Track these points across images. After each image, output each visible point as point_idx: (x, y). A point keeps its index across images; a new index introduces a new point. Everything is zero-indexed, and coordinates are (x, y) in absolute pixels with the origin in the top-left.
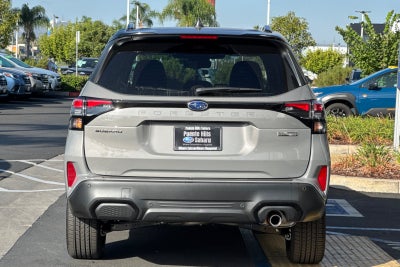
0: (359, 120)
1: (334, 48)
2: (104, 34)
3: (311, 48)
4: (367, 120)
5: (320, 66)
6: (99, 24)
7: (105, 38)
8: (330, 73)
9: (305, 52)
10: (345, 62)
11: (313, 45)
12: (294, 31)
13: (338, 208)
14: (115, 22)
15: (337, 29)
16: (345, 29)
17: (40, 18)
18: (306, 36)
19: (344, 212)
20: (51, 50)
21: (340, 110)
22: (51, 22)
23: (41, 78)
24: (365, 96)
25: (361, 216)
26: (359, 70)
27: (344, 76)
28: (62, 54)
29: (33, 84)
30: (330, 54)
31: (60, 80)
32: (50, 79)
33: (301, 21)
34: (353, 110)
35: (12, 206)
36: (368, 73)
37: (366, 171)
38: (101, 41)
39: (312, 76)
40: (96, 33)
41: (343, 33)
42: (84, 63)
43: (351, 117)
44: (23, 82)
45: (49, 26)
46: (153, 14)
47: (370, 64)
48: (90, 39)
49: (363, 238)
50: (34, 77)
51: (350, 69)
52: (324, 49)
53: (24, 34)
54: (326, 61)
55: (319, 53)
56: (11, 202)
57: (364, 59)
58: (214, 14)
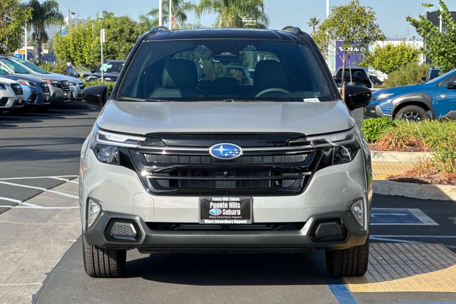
0: (436, 124)
1: (407, 43)
2: (132, 32)
3: (379, 42)
4: (445, 124)
5: (391, 64)
6: (125, 20)
7: (134, 36)
8: (403, 72)
9: (372, 48)
10: (422, 59)
11: (382, 38)
12: (358, 23)
13: (411, 218)
14: (142, 17)
15: (409, 19)
16: (419, 20)
17: (52, 14)
18: (373, 28)
19: (417, 221)
20: (68, 52)
21: (415, 114)
22: (66, 20)
23: (61, 85)
24: (443, 96)
25: (436, 224)
26: (437, 68)
27: (420, 75)
28: (81, 57)
29: (52, 93)
30: (403, 50)
31: (82, 88)
32: (72, 87)
33: (367, 11)
34: (429, 113)
35: (50, 223)
36: (446, 70)
37: (443, 177)
38: (128, 41)
39: (382, 76)
40: (122, 31)
41: (416, 24)
42: (110, 66)
43: (426, 121)
44: (41, 91)
45: (63, 23)
46: (188, 6)
47: (449, 59)
48: (115, 39)
49: (437, 246)
50: (53, 84)
51: (426, 66)
52: (396, 44)
53: (34, 35)
54: (398, 58)
55: (389, 48)
56: (49, 218)
57: (442, 54)
58: (262, 5)
